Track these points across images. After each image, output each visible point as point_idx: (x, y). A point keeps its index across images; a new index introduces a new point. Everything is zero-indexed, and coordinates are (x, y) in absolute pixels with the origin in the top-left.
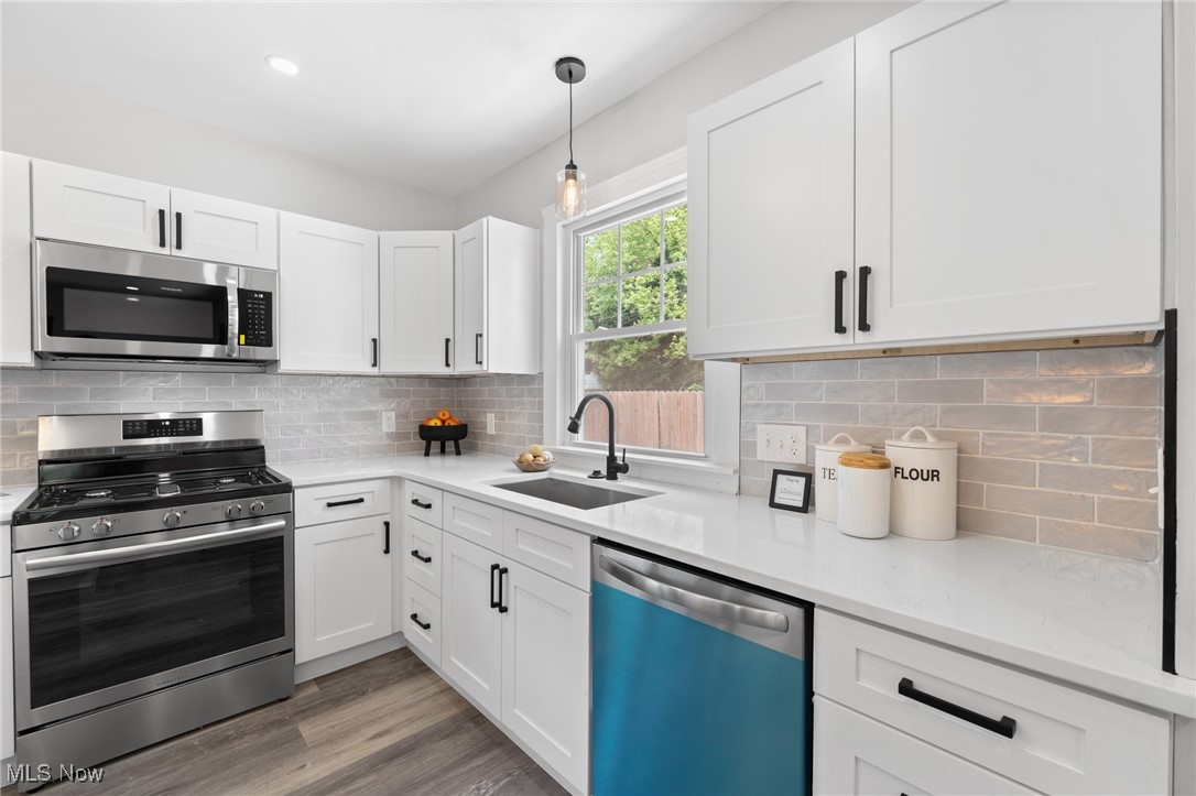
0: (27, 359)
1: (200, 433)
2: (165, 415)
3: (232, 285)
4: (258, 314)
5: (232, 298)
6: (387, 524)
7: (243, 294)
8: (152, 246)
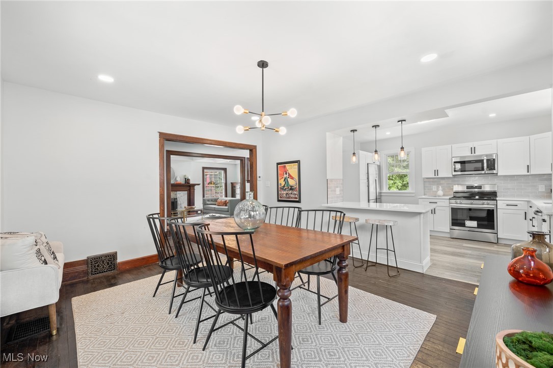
0: (451, 176)
1: (481, 189)
2: (476, 185)
3: (485, 159)
4: (492, 164)
5: (485, 161)
6: (526, 213)
7: (488, 160)
8: (470, 154)
